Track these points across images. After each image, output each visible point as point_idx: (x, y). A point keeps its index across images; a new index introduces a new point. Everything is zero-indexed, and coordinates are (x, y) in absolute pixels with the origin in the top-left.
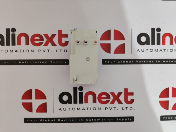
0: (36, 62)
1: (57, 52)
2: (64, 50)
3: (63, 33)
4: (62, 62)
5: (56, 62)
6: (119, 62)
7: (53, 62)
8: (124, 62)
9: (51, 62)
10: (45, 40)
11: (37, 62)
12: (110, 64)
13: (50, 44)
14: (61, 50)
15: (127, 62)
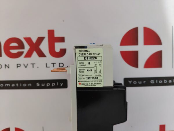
0: (13, 85)
1: (47, 67)
2: (60, 64)
3: (57, 35)
4: (56, 84)
5: (46, 85)
6: (152, 82)
7: (40, 84)
8: (161, 82)
9: (38, 84)
10: (27, 47)
11: (15, 85)
12: (138, 85)
13: (35, 54)
14: (54, 64)
15: (165, 81)
